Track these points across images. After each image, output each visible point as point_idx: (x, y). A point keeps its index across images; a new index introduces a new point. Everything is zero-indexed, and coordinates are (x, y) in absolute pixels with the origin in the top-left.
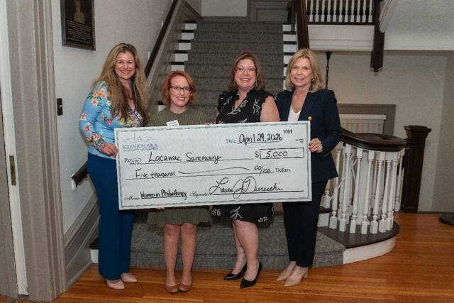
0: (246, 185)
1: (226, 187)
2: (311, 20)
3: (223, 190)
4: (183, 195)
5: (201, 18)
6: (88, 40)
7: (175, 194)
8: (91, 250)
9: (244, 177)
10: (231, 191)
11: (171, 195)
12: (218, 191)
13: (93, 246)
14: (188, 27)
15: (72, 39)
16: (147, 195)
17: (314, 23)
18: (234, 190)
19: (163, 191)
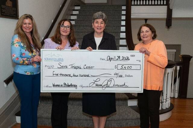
0: (109, 83)
1: (99, 83)
2: (133, 4)
3: (97, 85)
4: (75, 86)
5: (85, 4)
6: (14, 15)
7: (71, 86)
8: (17, 117)
9: (108, 79)
10: (101, 85)
11: (69, 86)
12: (94, 85)
13: (17, 115)
14: (76, 8)
15: (4, 14)
16: (56, 85)
17: (134, 5)
18: (103, 85)
19: (65, 84)
